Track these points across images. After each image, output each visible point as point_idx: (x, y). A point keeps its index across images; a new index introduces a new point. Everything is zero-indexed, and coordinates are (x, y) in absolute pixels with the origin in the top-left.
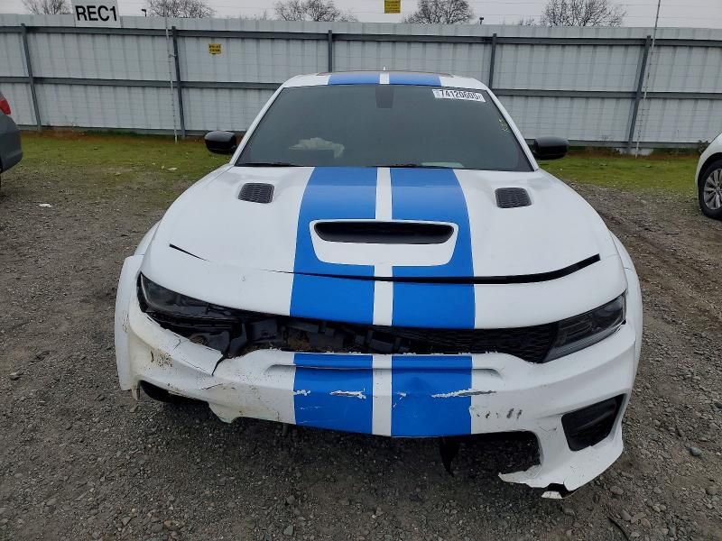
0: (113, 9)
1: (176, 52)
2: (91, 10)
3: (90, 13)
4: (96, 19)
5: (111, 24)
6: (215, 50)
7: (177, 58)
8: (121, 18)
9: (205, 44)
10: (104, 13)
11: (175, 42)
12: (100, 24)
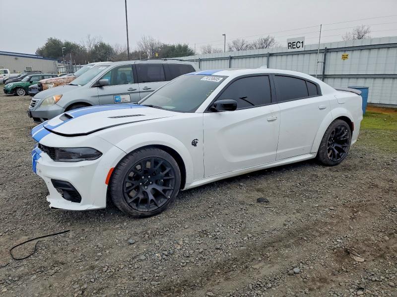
0: (302, 43)
1: (325, 60)
2: (294, 44)
3: (293, 45)
4: (295, 48)
5: (301, 49)
6: (345, 57)
7: (324, 63)
8: (305, 46)
9: (340, 54)
10: (299, 45)
11: (325, 55)
12: (297, 50)
